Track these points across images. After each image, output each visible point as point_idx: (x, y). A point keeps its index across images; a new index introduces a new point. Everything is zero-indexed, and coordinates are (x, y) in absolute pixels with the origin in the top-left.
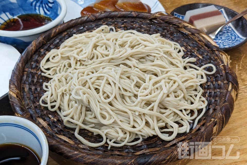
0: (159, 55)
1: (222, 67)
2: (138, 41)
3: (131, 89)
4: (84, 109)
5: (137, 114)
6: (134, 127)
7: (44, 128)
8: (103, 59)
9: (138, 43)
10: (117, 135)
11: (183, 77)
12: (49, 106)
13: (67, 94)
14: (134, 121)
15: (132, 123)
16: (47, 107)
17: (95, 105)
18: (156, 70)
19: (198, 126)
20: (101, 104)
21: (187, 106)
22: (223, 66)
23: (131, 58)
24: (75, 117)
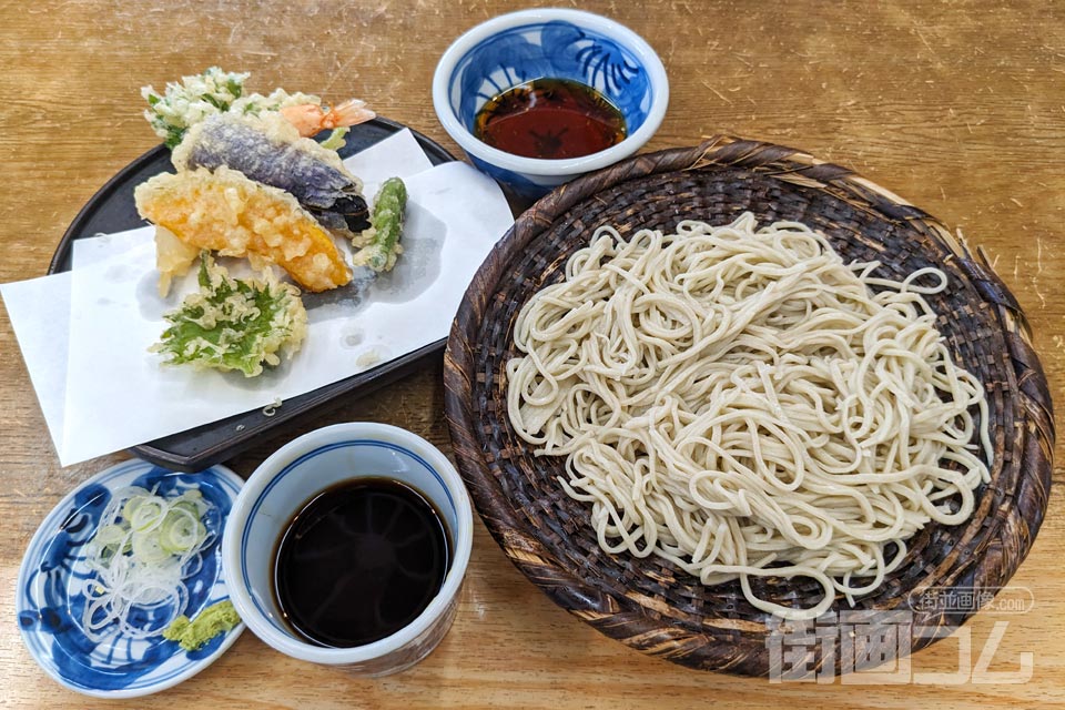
0: (816, 293)
1: (950, 263)
2: (740, 268)
3: (820, 424)
4: (735, 524)
5: (876, 490)
6: (878, 525)
7: (667, 617)
8: (681, 356)
9: (742, 273)
10: (853, 563)
11: (907, 337)
12: (629, 542)
13: (654, 493)
14: (875, 508)
15: (872, 517)
16: (628, 550)
17: (768, 508)
18: (826, 337)
19: (998, 456)
20: (780, 500)
21: (947, 410)
22: (951, 259)
23: (753, 327)
24: (729, 557)
